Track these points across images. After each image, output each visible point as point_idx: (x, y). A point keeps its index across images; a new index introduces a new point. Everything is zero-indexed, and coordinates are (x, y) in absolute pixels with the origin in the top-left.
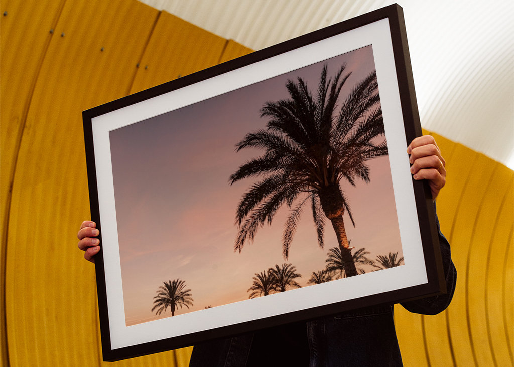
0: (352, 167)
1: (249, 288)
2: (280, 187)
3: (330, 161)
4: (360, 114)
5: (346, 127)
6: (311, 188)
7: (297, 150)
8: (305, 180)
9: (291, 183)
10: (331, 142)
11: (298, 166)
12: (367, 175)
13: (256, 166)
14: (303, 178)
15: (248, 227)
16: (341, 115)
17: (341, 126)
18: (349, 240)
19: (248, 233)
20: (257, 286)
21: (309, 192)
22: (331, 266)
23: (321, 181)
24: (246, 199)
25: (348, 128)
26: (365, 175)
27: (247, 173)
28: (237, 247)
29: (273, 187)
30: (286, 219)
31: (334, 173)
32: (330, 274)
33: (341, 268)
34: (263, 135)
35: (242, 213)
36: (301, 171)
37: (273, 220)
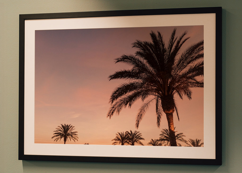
0: (182, 89)
1: (113, 139)
2: (139, 89)
3: (170, 82)
4: (191, 62)
5: (182, 66)
6: (157, 94)
7: (152, 71)
8: (154, 89)
9: (146, 88)
10: (172, 72)
11: (150, 80)
12: (190, 95)
13: (126, 74)
14: (153, 88)
15: (117, 106)
16: (180, 59)
17: (179, 65)
18: (174, 127)
19: (116, 109)
20: (118, 139)
21: (155, 96)
22: (162, 138)
23: (163, 92)
24: (117, 91)
25: (183, 67)
26: (189, 95)
27: (120, 76)
28: (109, 115)
29: (134, 88)
30: (140, 107)
31: (172, 89)
32: (161, 142)
33: (168, 141)
34: (133, 58)
35: (114, 97)
36: (152, 83)
37: (132, 106)
